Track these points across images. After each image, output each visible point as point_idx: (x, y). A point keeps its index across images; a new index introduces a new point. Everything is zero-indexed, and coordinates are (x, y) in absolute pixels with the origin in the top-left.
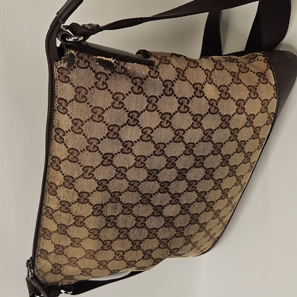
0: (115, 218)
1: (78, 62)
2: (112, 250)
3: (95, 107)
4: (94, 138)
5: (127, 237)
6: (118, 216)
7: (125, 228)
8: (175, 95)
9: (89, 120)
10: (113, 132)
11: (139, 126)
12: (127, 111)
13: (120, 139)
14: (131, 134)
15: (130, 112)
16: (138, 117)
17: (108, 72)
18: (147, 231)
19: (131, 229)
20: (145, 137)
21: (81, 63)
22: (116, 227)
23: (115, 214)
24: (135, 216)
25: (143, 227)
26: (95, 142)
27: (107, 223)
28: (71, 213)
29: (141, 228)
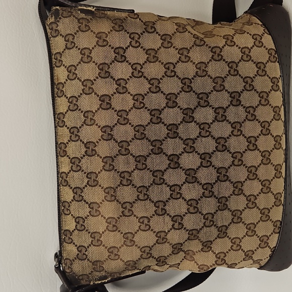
0: (130, 173)
1: (63, 13)
2: (135, 216)
3: (83, 49)
4: (88, 80)
5: (148, 198)
6: (132, 172)
7: (143, 186)
8: (157, 33)
9: (80, 63)
10: (104, 72)
11: (127, 62)
12: (112, 48)
13: (112, 77)
14: (121, 71)
15: (116, 49)
16: (124, 53)
17: (89, 17)
18: (168, 189)
19: (149, 187)
20: (136, 73)
21: (65, 14)
22: (133, 185)
23: (130, 170)
24: (151, 171)
25: (163, 183)
26: (89, 84)
27: (122, 180)
28: (83, 171)
29: (160, 184)
